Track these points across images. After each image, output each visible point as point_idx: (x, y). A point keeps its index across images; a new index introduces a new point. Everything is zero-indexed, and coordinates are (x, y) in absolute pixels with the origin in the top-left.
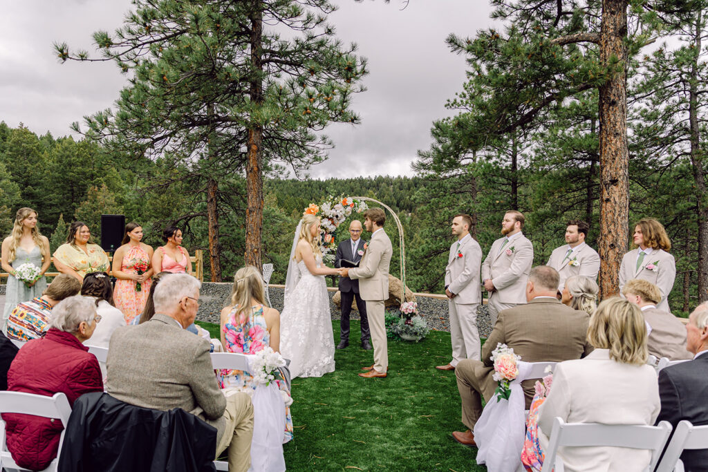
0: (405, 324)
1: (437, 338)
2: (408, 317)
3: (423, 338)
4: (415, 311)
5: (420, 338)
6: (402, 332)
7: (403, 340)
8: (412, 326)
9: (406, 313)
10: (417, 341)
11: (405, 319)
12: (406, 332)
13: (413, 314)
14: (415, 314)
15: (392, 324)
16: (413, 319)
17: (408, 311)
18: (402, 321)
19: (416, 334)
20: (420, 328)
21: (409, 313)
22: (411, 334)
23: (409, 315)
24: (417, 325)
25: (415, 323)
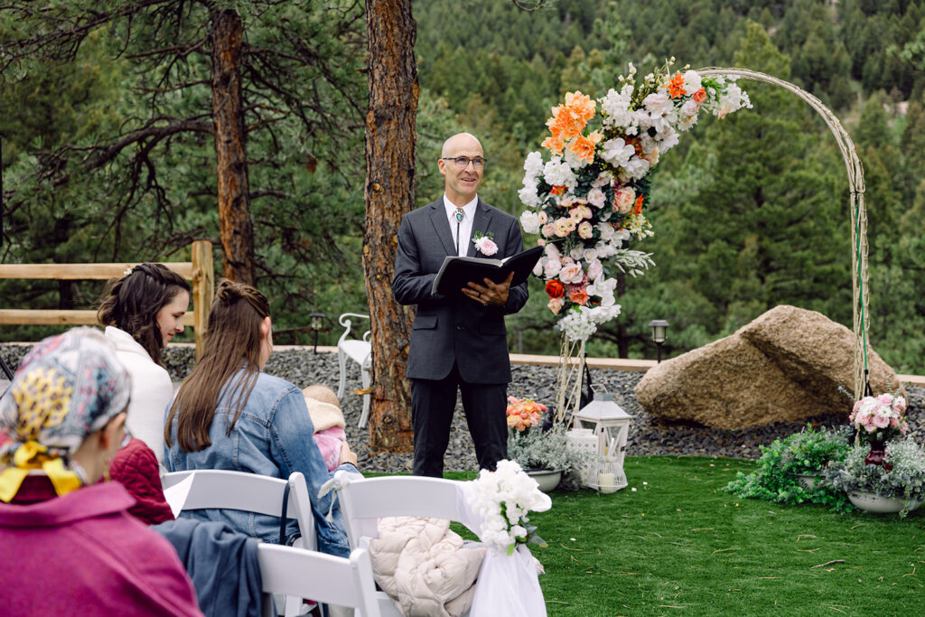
0: (867, 462)
2: (879, 440)
3: (922, 505)
4: (897, 423)
5: (911, 504)
6: (855, 487)
7: (857, 512)
8: (889, 467)
9: (870, 429)
11: (868, 448)
12: (869, 488)
13: (891, 433)
14: (897, 432)
15: (825, 463)
16: (891, 445)
17: (875, 423)
18: (858, 452)
19: (899, 491)
20: (912, 474)
21: (879, 430)
22: (884, 493)
23: (879, 435)
24: (905, 464)
25: (898, 460)
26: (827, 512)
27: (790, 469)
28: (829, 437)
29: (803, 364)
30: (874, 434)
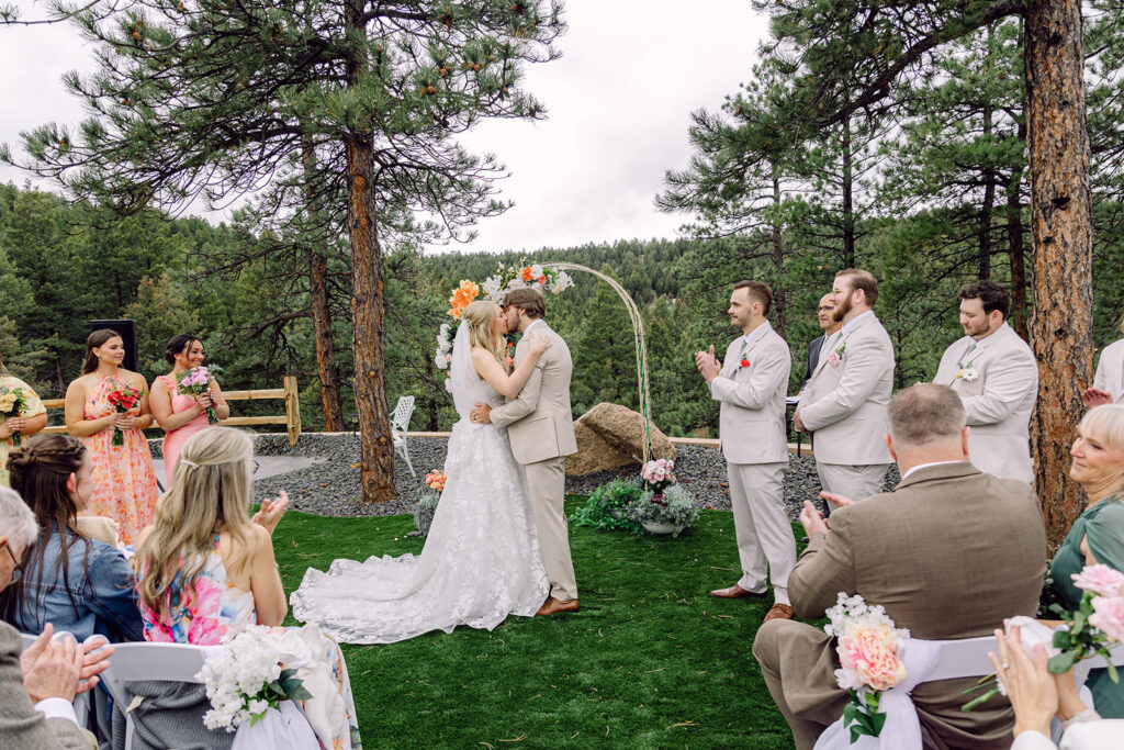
0: (652, 502)
1: (714, 526)
2: (659, 488)
3: (686, 530)
4: (669, 478)
5: (680, 529)
6: (645, 518)
7: (647, 534)
8: (666, 505)
9: (653, 482)
10: (675, 536)
11: (652, 492)
12: (653, 519)
13: (665, 483)
14: (669, 483)
15: (627, 503)
16: (666, 492)
17: (656, 477)
18: (647, 496)
19: (672, 521)
20: (679, 509)
21: (658, 482)
22: (662, 522)
23: (659, 485)
24: (675, 503)
25: (671, 501)
26: (629, 535)
27: (607, 507)
28: (631, 484)
29: (616, 436)
30: (655, 485)
